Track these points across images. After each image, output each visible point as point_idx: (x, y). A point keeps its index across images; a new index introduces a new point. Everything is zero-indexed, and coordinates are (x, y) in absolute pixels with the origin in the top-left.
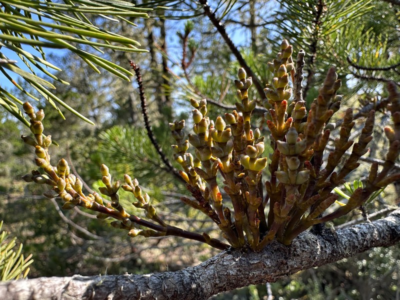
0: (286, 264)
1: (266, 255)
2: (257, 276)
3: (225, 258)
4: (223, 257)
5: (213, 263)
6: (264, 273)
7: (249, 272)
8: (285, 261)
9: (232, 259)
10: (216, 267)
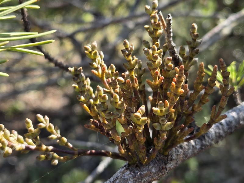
0: (166, 168)
1: (151, 166)
2: (146, 181)
3: (125, 173)
4: (124, 173)
5: (118, 179)
6: (151, 177)
7: (141, 180)
8: (164, 166)
9: (129, 174)
10: (120, 181)
